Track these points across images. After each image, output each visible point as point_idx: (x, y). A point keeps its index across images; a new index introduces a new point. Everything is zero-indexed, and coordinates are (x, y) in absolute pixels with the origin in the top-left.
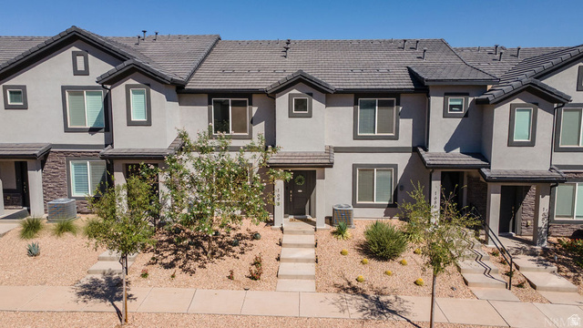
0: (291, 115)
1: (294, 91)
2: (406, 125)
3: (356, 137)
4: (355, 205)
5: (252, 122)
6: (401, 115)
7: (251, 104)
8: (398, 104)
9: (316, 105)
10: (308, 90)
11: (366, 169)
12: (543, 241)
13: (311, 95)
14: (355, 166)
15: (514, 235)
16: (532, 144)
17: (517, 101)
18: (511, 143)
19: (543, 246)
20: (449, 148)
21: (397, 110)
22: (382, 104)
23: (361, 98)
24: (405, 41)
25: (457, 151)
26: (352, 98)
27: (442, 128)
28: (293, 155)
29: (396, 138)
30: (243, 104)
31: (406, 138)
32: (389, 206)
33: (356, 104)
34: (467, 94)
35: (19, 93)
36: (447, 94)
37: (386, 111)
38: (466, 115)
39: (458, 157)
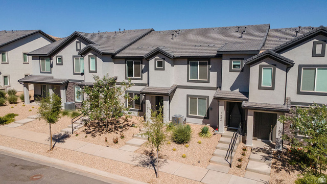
0: (156, 69)
1: (157, 57)
2: (213, 75)
3: (188, 81)
4: (188, 116)
5: (142, 72)
6: (210, 70)
7: (142, 63)
8: (209, 64)
9: (167, 65)
10: (163, 57)
11: (193, 98)
12: (279, 147)
13: (164, 59)
14: (188, 96)
15: (271, 142)
16: (273, 88)
17: (264, 63)
18: (260, 88)
19: (279, 149)
20: (232, 88)
21: (209, 67)
22: (201, 64)
23: (191, 60)
24: (239, 27)
25: (237, 90)
26: (186, 60)
27: (230, 77)
28: (155, 88)
29: (208, 82)
30: (139, 63)
31: (213, 83)
32: (205, 118)
33: (188, 64)
34: (243, 59)
35: (60, 59)
36: (231, 59)
37: (203, 67)
38: (242, 71)
39: (237, 94)
